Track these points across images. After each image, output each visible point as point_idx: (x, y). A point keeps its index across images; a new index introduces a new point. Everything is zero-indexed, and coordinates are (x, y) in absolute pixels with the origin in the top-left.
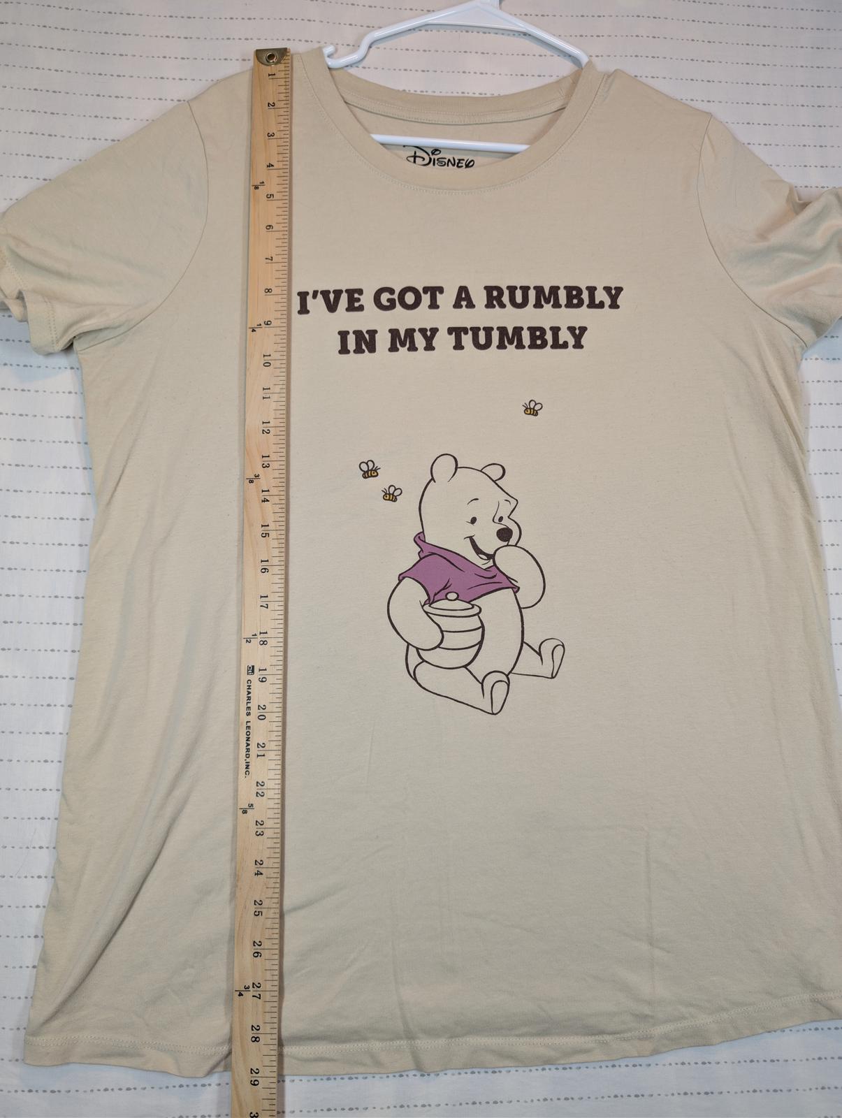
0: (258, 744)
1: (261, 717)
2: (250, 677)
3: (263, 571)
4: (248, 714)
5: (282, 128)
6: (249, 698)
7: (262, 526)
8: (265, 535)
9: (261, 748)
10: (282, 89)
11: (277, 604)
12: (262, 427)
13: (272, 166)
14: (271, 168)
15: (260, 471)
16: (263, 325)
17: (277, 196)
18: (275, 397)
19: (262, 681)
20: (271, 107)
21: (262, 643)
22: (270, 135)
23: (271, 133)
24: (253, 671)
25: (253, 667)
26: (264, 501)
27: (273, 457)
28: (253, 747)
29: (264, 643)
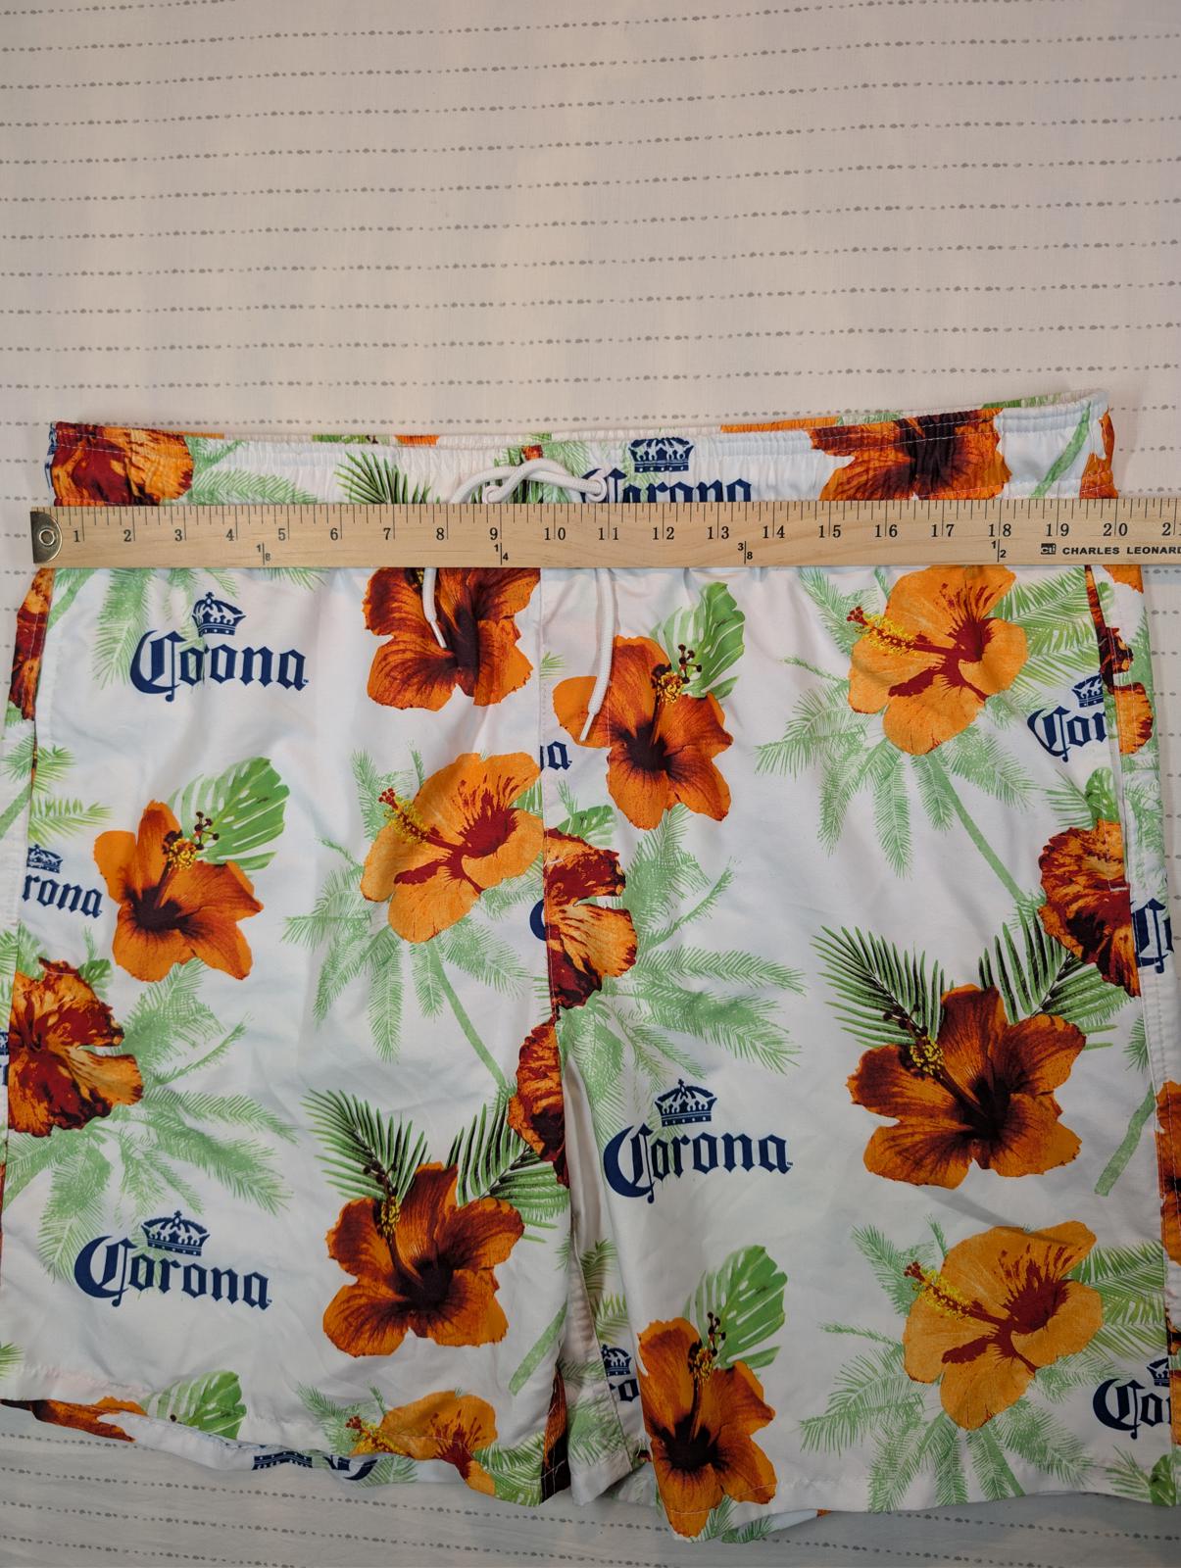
0: (1164, 534)
1: (1123, 532)
2: (1059, 550)
3: (893, 533)
4: (1116, 551)
5: (168, 516)
6: (1092, 550)
7: (822, 536)
8: (837, 531)
9: (1171, 530)
10: (101, 518)
11: (947, 511)
12: (662, 540)
13: (231, 531)
14: (234, 534)
15: (733, 542)
16: (497, 541)
17: (282, 522)
18: (615, 520)
19: (1067, 530)
20: (131, 536)
21: (1007, 533)
22: (179, 535)
23: (176, 535)
24: (1051, 545)
25: (1043, 545)
26: (782, 534)
27: (712, 521)
28: (1167, 542)
29: (1007, 529)
